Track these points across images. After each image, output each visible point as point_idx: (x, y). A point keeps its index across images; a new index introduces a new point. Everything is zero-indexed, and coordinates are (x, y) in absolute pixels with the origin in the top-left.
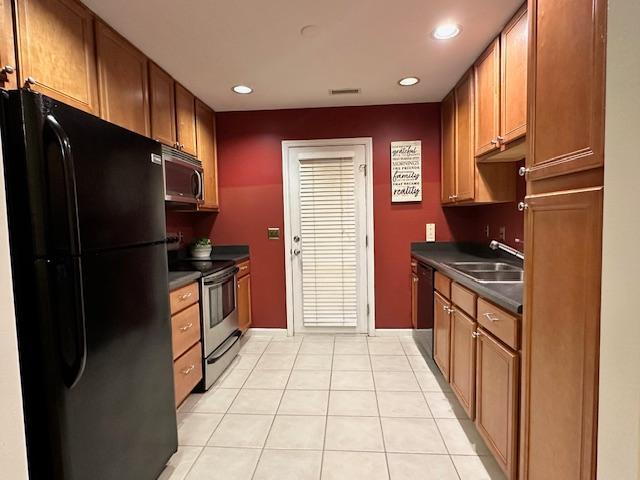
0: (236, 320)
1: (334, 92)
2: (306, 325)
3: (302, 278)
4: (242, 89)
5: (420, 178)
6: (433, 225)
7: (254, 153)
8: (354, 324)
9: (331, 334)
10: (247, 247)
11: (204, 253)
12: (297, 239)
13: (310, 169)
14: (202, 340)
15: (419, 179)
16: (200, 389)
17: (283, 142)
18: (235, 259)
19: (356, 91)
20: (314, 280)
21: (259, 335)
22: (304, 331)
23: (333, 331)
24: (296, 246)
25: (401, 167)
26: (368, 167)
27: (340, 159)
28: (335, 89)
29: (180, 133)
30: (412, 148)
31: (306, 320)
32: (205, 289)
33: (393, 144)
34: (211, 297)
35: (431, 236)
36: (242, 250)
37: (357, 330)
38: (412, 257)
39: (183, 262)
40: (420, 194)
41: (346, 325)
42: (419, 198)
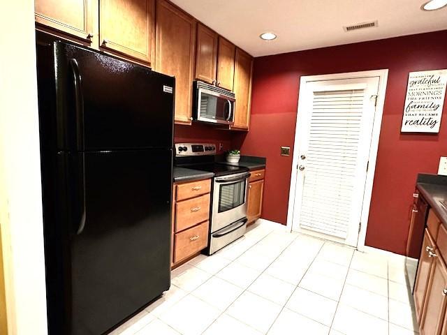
1: (348, 29)
3: (303, 189)
4: (268, 36)
5: (440, 109)
8: (344, 237)
9: (321, 239)
10: (265, 159)
12: (303, 158)
13: (322, 100)
14: (210, 220)
15: (439, 111)
18: (250, 167)
19: (373, 24)
21: (265, 225)
22: (300, 230)
23: (323, 237)
24: (302, 163)
25: (418, 97)
26: (379, 97)
27: (352, 90)
28: (349, 25)
29: (219, 73)
30: (435, 78)
31: (303, 223)
32: (217, 186)
33: (411, 74)
35: (445, 170)
37: (346, 242)
38: (417, 188)
40: (438, 125)
42: (436, 129)
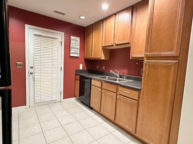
1: (55, 11)
2: (35, 102)
3: (34, 84)
5: (79, 49)
6: (82, 65)
8: (56, 99)
13: (40, 39)
17: (25, 25)
19: (64, 14)
20: (40, 84)
23: (47, 103)
25: (74, 45)
26: (62, 43)
27: (52, 38)
30: (77, 40)
31: (36, 100)
33: (71, 37)
35: (81, 68)
37: (57, 101)
40: (79, 54)
41: (53, 100)
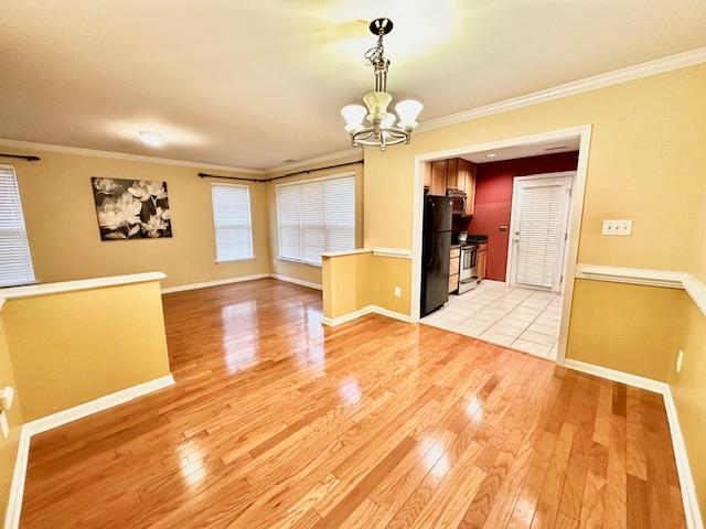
0: (475, 271)
1: (547, 150)
2: (518, 282)
3: (518, 255)
7: (496, 190)
8: (550, 285)
10: (487, 236)
11: (463, 238)
12: (517, 234)
14: (459, 273)
16: (456, 293)
17: (516, 179)
18: (479, 242)
21: (488, 283)
22: (516, 285)
23: (535, 288)
24: (517, 237)
26: (573, 190)
27: (552, 186)
29: (458, 182)
32: (463, 252)
34: (466, 257)
36: (484, 238)
39: (455, 241)
41: (544, 285)
